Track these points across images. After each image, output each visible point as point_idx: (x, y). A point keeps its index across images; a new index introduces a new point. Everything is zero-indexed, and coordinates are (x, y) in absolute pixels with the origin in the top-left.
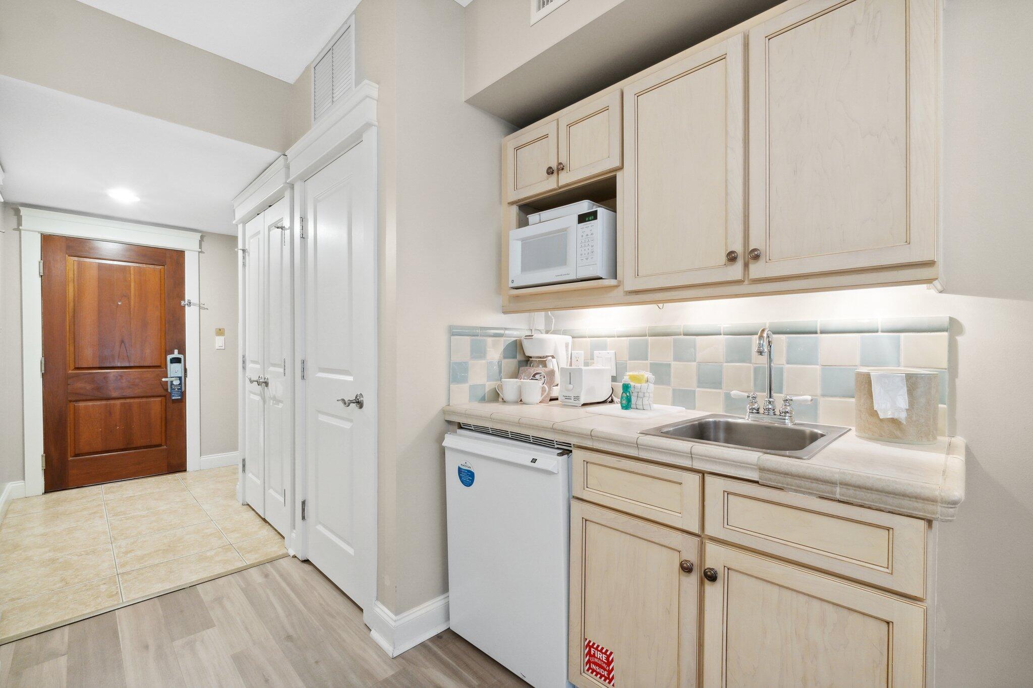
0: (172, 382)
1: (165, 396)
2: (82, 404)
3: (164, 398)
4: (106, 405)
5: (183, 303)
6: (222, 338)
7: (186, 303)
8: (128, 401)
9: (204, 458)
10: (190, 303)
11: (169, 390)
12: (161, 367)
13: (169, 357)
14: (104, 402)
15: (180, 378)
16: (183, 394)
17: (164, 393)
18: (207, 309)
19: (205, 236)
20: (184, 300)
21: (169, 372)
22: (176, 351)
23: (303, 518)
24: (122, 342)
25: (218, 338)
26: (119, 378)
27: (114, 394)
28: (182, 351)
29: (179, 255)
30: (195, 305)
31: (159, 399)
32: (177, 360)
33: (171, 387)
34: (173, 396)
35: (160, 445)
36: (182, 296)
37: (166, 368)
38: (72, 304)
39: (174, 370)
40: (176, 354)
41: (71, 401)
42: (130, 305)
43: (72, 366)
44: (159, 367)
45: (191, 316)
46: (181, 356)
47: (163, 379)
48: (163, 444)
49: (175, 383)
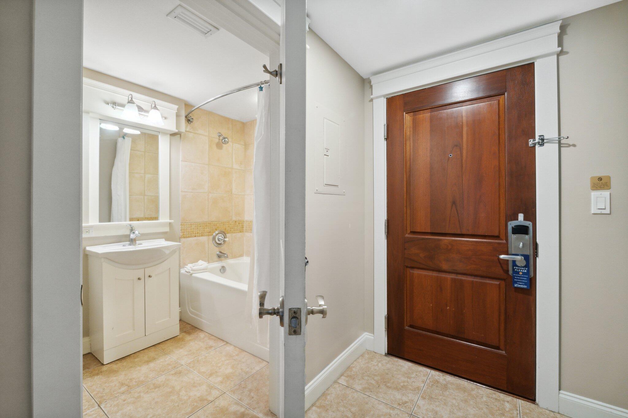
0: (514, 261)
1: (505, 280)
2: (416, 272)
3: (503, 283)
4: (437, 277)
5: (531, 142)
6: (606, 194)
7: (537, 140)
8: (460, 277)
9: (565, 395)
10: (543, 140)
11: (511, 272)
13: (512, 224)
14: (435, 274)
15: (526, 258)
16: (532, 282)
18: (574, 145)
19: (569, 25)
20: (534, 137)
21: (510, 247)
22: (521, 217)
24: (454, 203)
25: (594, 194)
27: (445, 266)
28: (531, 215)
30: (550, 141)
31: (497, 283)
32: (521, 230)
33: (513, 269)
34: (516, 282)
35: (498, 348)
36: (529, 131)
37: (507, 240)
38: (408, 164)
39: (517, 244)
40: (521, 220)
41: (407, 267)
43: (409, 231)
44: (497, 237)
46: (529, 224)
47: (502, 257)
48: (501, 347)
49: (518, 264)
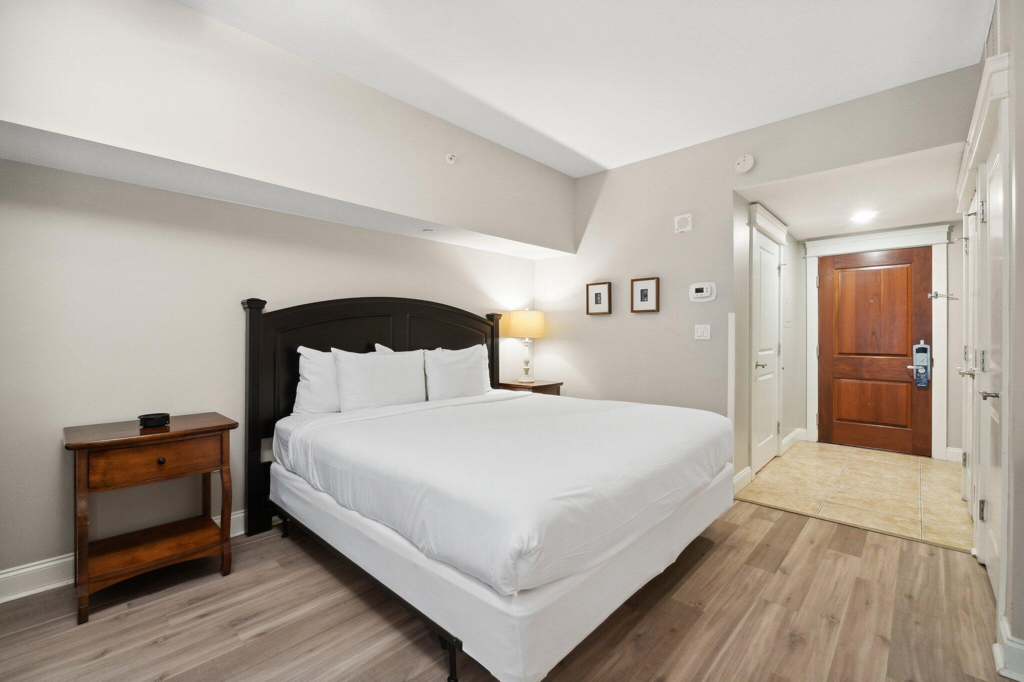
0: (917, 370)
1: (910, 382)
2: (842, 380)
3: (909, 384)
4: (861, 384)
5: (929, 295)
7: (933, 295)
8: (878, 383)
9: (950, 449)
10: (937, 295)
11: (915, 378)
12: (907, 355)
13: (915, 347)
14: (858, 381)
15: (926, 367)
16: (929, 383)
17: (911, 380)
18: (957, 299)
19: (954, 226)
20: (931, 293)
21: (914, 361)
22: (922, 342)
23: (982, 518)
24: (874, 333)
26: (870, 363)
27: (866, 376)
28: (929, 341)
30: (942, 296)
31: (905, 385)
32: (924, 350)
33: (917, 375)
34: (918, 383)
35: (906, 427)
36: (929, 289)
37: (912, 356)
38: (837, 305)
39: (919, 360)
40: (922, 344)
41: (835, 378)
42: (880, 303)
43: (837, 353)
44: (906, 355)
45: (938, 308)
46: (928, 347)
47: (909, 367)
48: (908, 426)
49: (920, 371)
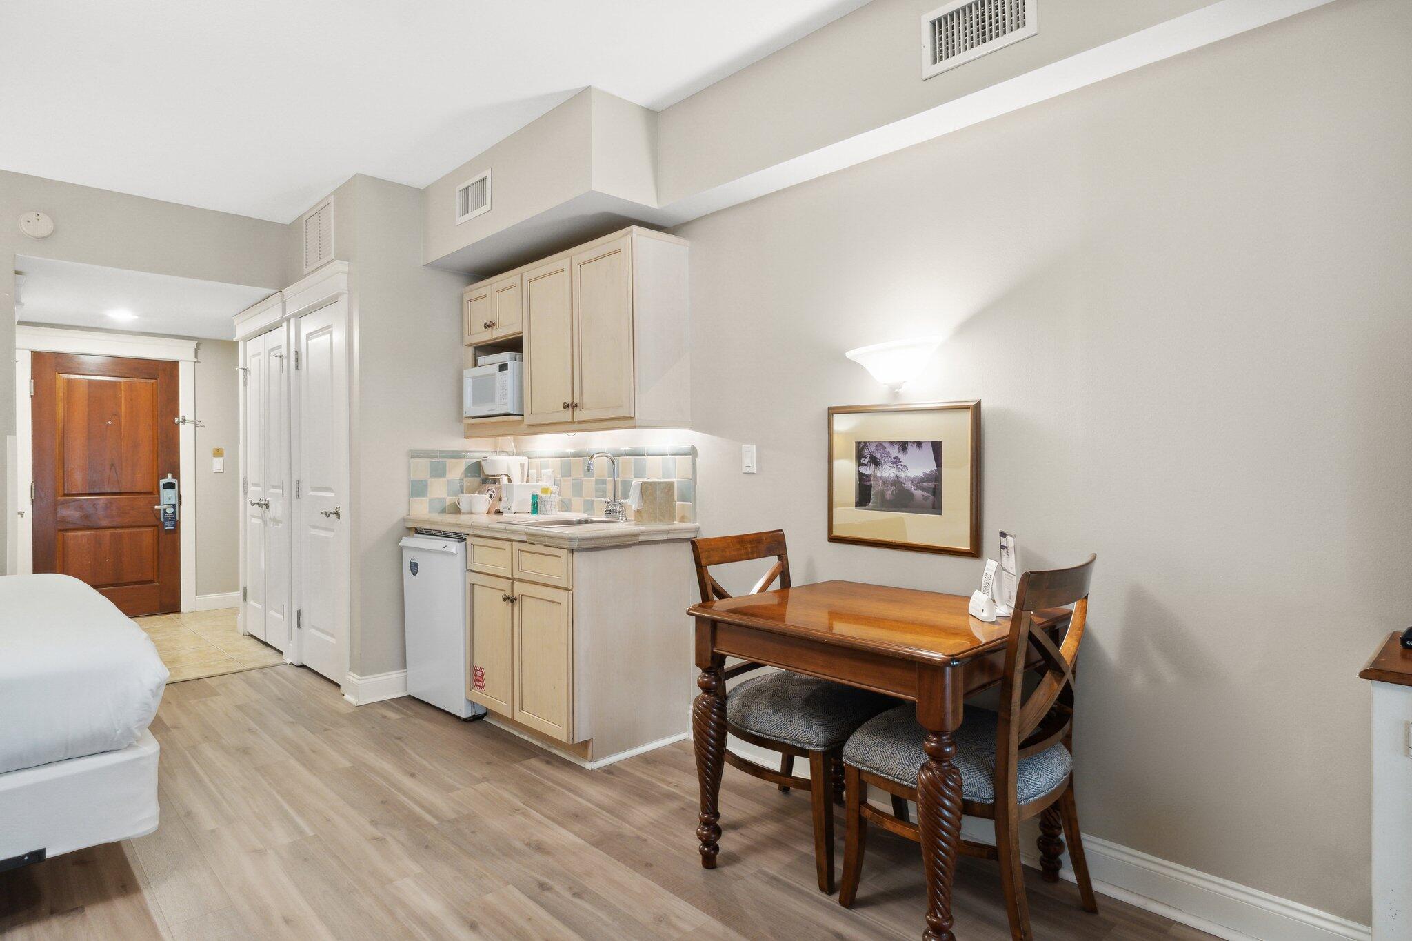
0: (165, 510)
1: (157, 526)
2: (70, 534)
3: (156, 528)
4: (96, 534)
5: (177, 420)
6: (221, 459)
7: (181, 420)
8: (119, 530)
9: (201, 598)
10: (185, 420)
11: (162, 520)
12: (153, 494)
13: (162, 482)
14: (93, 532)
15: (174, 506)
16: (177, 524)
17: (156, 523)
18: (204, 426)
19: (201, 344)
20: (179, 418)
21: (161, 499)
22: (169, 475)
23: (299, 626)
24: (112, 465)
25: (215, 460)
26: (109, 505)
27: (104, 523)
28: (176, 475)
29: (171, 368)
30: (190, 422)
31: (151, 529)
32: (170, 486)
33: (164, 516)
34: (166, 526)
35: (152, 582)
36: (175, 412)
37: (159, 494)
38: (61, 426)
39: (167, 496)
40: (169, 478)
41: (59, 530)
42: (121, 425)
43: (61, 493)
44: (151, 493)
45: (186, 435)
46: (174, 481)
47: (156, 507)
48: (155, 580)
49: (168, 511)
